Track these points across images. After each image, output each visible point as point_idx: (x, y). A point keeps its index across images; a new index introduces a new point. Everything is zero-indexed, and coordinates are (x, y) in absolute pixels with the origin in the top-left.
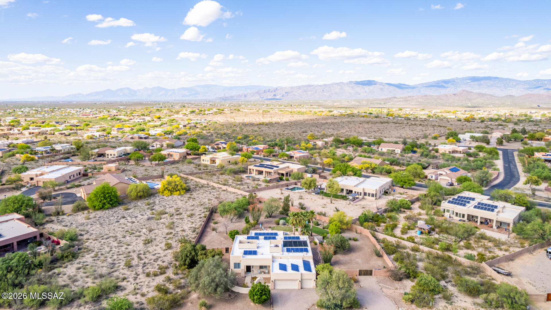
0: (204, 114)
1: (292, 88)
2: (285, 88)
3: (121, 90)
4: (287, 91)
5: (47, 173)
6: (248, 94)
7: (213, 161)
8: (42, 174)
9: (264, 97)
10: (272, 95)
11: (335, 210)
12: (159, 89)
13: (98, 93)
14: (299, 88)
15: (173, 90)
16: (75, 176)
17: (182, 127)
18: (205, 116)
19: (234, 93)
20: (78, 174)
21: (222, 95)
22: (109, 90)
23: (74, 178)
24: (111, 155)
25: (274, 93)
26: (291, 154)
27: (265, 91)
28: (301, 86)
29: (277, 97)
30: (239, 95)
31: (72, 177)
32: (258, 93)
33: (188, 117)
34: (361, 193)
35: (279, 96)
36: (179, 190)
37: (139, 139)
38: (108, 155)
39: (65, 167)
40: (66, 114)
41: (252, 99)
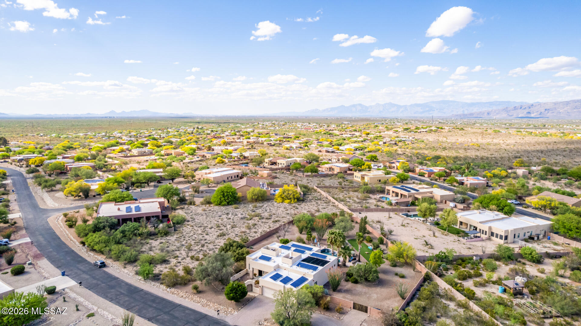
0: (416, 132)
1: (555, 104)
2: (545, 104)
3: (354, 106)
4: (548, 108)
5: (213, 173)
6: (492, 111)
7: (363, 178)
8: (210, 173)
9: (513, 115)
10: (525, 112)
11: (425, 243)
12: (392, 105)
13: (333, 109)
14: (567, 103)
15: (405, 107)
16: (233, 177)
17: (382, 144)
18: (417, 133)
19: (475, 110)
20: (236, 177)
21: (460, 112)
22: (343, 106)
23: (232, 179)
24: (281, 164)
25: (527, 110)
26: (463, 180)
27: (515, 108)
28: (570, 101)
29: (532, 115)
30: (481, 112)
31: (230, 179)
32: (506, 110)
33: (397, 135)
34: (486, 232)
35: (535, 114)
36: (290, 199)
37: (326, 152)
38: (279, 164)
39: (229, 170)
40: (293, 127)
41: (498, 116)
